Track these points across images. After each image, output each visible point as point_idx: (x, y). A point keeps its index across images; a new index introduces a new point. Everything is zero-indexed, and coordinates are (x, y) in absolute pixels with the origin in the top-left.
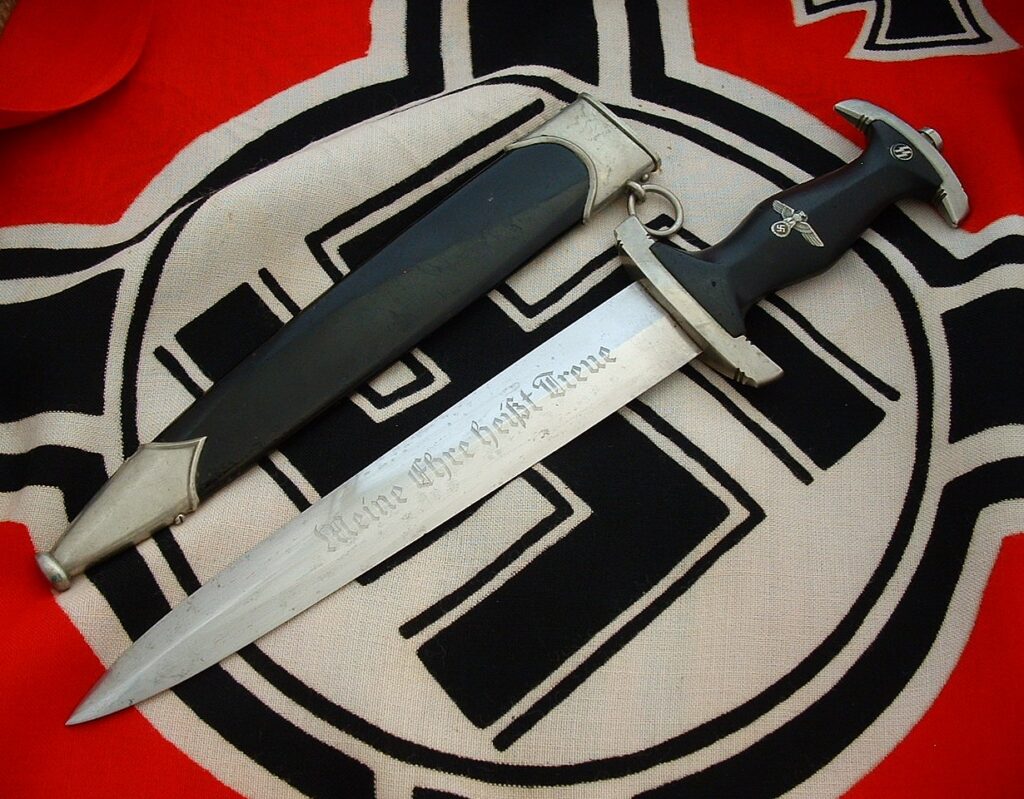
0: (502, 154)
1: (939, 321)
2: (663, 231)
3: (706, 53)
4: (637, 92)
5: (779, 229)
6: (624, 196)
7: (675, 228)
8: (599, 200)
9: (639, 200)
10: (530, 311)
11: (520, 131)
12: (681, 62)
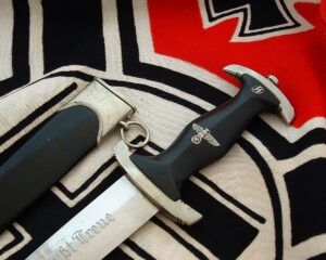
0: (56, 114)
1: (283, 179)
2: (140, 144)
3: (160, 48)
4: (126, 72)
5: (195, 140)
6: (117, 129)
7: (146, 142)
8: (104, 133)
9: (126, 130)
10: (72, 196)
11: (65, 100)
12: (148, 54)
